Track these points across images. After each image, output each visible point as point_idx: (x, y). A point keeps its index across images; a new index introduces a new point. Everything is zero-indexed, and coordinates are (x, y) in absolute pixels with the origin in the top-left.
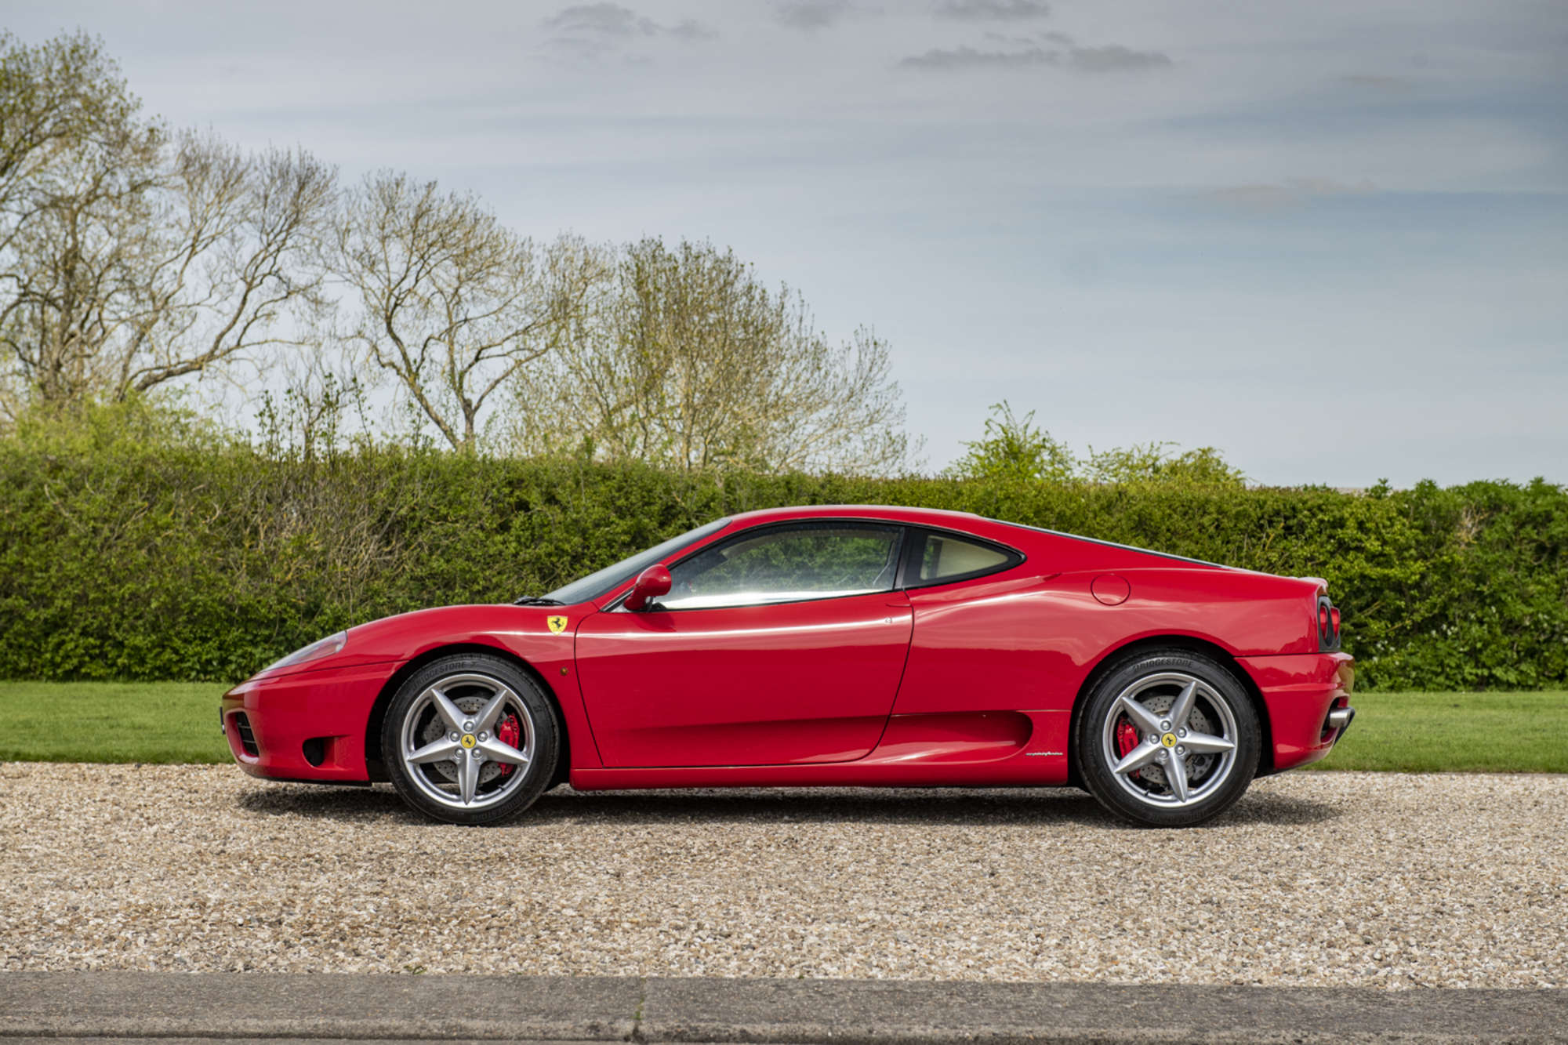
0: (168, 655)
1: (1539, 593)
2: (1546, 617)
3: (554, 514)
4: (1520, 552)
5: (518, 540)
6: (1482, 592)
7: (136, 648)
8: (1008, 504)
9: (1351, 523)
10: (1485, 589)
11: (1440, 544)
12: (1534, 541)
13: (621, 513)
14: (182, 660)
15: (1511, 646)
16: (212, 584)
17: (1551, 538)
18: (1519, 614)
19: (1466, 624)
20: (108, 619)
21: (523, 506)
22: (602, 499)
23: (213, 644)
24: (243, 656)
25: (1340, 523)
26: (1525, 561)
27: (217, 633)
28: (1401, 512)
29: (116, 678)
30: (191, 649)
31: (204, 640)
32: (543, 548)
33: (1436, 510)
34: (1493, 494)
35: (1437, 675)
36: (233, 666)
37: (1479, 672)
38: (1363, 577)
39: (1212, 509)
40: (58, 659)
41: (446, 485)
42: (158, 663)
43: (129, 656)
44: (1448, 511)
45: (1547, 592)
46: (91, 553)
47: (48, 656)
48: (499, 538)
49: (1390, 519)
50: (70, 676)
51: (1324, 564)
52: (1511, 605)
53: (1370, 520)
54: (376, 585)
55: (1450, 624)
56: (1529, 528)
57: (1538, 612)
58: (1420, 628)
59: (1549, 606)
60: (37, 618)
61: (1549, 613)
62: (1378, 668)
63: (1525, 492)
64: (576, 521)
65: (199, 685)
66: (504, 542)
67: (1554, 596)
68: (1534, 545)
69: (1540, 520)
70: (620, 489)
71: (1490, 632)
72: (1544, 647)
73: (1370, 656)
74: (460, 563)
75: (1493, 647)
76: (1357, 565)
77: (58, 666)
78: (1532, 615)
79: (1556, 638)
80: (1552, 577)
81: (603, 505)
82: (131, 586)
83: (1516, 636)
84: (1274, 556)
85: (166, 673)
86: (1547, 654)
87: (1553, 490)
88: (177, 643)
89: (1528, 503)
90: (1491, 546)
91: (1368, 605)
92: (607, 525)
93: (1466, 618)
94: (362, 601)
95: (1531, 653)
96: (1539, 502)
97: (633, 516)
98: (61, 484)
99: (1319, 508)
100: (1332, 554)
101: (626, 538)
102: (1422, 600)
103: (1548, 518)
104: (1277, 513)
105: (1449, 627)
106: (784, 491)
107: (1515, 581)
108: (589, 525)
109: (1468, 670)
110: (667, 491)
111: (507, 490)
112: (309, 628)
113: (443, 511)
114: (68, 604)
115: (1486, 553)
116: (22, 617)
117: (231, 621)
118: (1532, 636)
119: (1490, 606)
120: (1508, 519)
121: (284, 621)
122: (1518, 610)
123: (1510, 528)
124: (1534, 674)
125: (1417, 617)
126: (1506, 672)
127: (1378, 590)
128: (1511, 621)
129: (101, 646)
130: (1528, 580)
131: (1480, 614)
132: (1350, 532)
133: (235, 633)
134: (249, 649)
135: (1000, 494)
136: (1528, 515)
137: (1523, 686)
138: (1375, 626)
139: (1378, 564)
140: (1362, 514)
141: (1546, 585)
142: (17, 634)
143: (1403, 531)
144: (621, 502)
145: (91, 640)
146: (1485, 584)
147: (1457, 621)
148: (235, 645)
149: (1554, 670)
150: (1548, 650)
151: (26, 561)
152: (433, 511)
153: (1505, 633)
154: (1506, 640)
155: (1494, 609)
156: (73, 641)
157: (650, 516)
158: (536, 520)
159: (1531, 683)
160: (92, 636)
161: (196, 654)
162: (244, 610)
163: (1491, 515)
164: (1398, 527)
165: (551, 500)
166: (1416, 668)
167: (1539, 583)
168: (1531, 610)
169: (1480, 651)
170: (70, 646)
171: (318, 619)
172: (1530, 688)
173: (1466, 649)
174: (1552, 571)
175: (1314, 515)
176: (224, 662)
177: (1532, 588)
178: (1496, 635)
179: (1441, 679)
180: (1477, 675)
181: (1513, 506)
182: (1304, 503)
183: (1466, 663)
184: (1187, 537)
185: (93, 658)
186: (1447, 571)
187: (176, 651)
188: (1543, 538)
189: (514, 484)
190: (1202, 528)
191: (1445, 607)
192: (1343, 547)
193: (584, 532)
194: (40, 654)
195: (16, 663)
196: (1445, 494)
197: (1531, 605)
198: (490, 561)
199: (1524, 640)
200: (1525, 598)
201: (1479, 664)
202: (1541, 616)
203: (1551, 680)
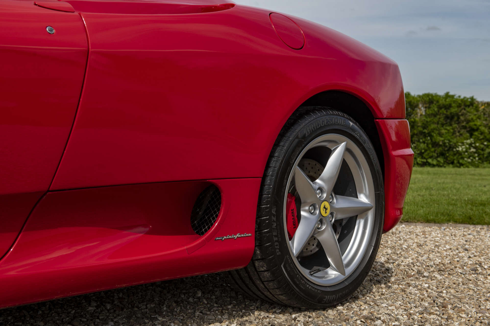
1: (446, 133)
2: (448, 141)
4: (440, 118)
6: (425, 132)
10: (426, 131)
11: (410, 115)
12: (445, 114)
15: (435, 151)
17: (451, 113)
18: (438, 140)
19: (418, 143)
26: (441, 121)
33: (410, 103)
34: (430, 97)
37: (423, 160)
44: (414, 103)
45: (448, 133)
52: (435, 137)
55: (414, 143)
56: (443, 110)
57: (445, 140)
59: (449, 138)
61: (449, 140)
63: (443, 98)
67: (451, 134)
68: (444, 116)
69: (447, 107)
71: (427, 146)
72: (446, 152)
75: (428, 152)
78: (443, 141)
79: (451, 149)
80: (451, 127)
83: (437, 148)
86: (447, 155)
87: (453, 96)
89: (444, 101)
90: (429, 116)
93: (419, 141)
95: (442, 154)
96: (447, 100)
103: (450, 106)
105: (412, 144)
107: (437, 128)
109: (419, 160)
115: (426, 118)
118: (442, 148)
119: (427, 137)
120: (435, 106)
123: (436, 109)
124: (442, 162)
126: (433, 160)
128: (435, 142)
130: (442, 128)
131: (424, 140)
136: (443, 105)
137: (439, 166)
141: (448, 130)
146: (426, 129)
147: (416, 142)
149: (450, 161)
150: (448, 153)
153: (433, 147)
154: (433, 150)
155: (429, 138)
159: (441, 165)
163: (430, 105)
167: (446, 129)
168: (442, 139)
169: (423, 153)
172: (441, 166)
173: (419, 152)
174: (451, 125)
177: (443, 131)
178: (429, 148)
180: (422, 162)
181: (438, 102)
183: (418, 157)
186: (413, 125)
188: (448, 113)
196: (413, 97)
197: (442, 137)
199: (440, 149)
200: (440, 135)
201: (423, 158)
202: (446, 141)
203: (449, 164)
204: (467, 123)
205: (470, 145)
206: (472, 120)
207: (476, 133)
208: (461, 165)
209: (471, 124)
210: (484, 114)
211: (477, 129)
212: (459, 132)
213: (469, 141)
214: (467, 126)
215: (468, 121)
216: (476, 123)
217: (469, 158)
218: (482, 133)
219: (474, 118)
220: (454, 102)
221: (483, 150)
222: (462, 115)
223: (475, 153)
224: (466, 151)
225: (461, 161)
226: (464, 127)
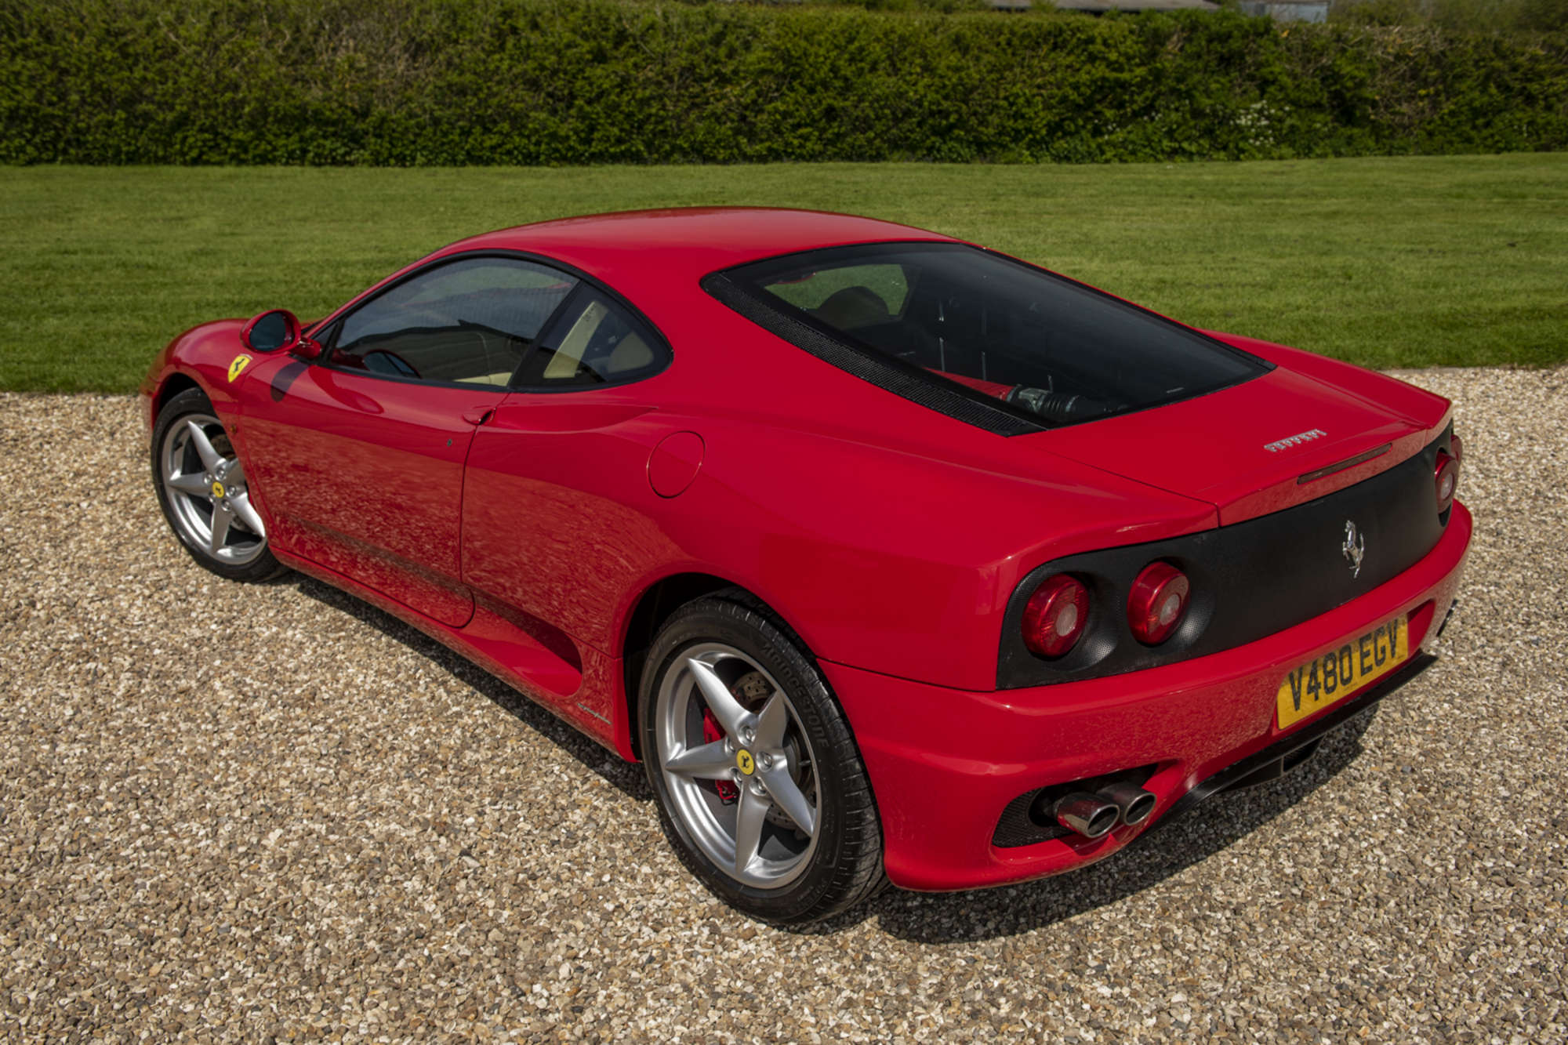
0: (263, 146)
1: (1218, 90)
3: (535, 37)
4: (1208, 61)
5: (511, 58)
6: (1180, 90)
7: (239, 141)
8: (864, 28)
9: (1099, 40)
10: (1182, 87)
11: (1153, 55)
12: (1218, 53)
13: (585, 36)
14: (275, 149)
15: (1195, 127)
16: (288, 94)
17: (1229, 50)
19: (1167, 112)
20: (215, 119)
21: (514, 30)
22: (571, 25)
23: (295, 137)
24: (318, 146)
25: (1091, 40)
26: (1210, 67)
27: (297, 130)
28: (1132, 32)
29: (230, 163)
30: (282, 142)
31: (288, 135)
32: (530, 65)
33: (1156, 31)
35: (1145, 147)
36: (311, 155)
37: (1173, 146)
38: (1104, 79)
39: (1006, 31)
40: (186, 149)
41: (455, 14)
42: (258, 152)
43: (237, 147)
44: (1163, 32)
45: (1221, 89)
46: (196, 70)
47: (178, 147)
48: (497, 56)
49: (1124, 37)
50: (195, 162)
51: (1078, 70)
52: (1199, 99)
53: (1112, 37)
54: (409, 93)
55: (1157, 112)
56: (1216, 43)
57: (1215, 103)
58: (1136, 114)
59: (1223, 99)
60: (164, 120)
61: (1223, 104)
62: (1107, 143)
64: (553, 44)
65: (289, 170)
66: (501, 60)
67: (1226, 92)
68: (1217, 55)
69: (1224, 38)
70: (585, 18)
71: (1183, 117)
72: (1216, 128)
73: (1102, 134)
74: (469, 77)
75: (1184, 128)
76: (1100, 71)
77: (183, 154)
78: (1211, 105)
79: (1226, 122)
80: (1227, 78)
81: (574, 31)
82: (229, 95)
83: (1199, 121)
84: (1045, 65)
85: (264, 159)
86: (1217, 132)
88: (270, 137)
89: (1216, 25)
90: (1189, 57)
91: (1105, 97)
92: (576, 46)
93: (1168, 108)
94: (400, 105)
95: (1209, 132)
96: (1223, 25)
97: (595, 38)
98: (170, 16)
99: (1078, 29)
100: (1084, 63)
101: (589, 57)
102: (1139, 94)
103: (1229, 36)
104: (1049, 33)
105: (1156, 114)
106: (702, 19)
107: (1203, 81)
108: (562, 46)
109: (1166, 143)
110: (619, 19)
111: (500, 20)
112: (364, 126)
113: (454, 36)
114: (185, 108)
115: (1185, 61)
116: (152, 119)
117: (307, 121)
118: (1210, 120)
119: (1185, 99)
120: (1202, 37)
121: (344, 121)
122: (1205, 102)
123: (1203, 43)
124: (1207, 147)
125: (1135, 107)
126: (1190, 145)
127: (1112, 89)
128: (1198, 109)
129: (214, 140)
130: (1212, 81)
131: (1177, 105)
132: (1098, 47)
133: (310, 130)
134: (321, 141)
135: (859, 20)
136: (1217, 34)
137: (1201, 155)
138: (1109, 114)
139: (1114, 70)
140: (1106, 33)
141: (1222, 84)
142: (153, 131)
143: (1131, 46)
144: (586, 28)
145: (207, 136)
146: (1183, 84)
147: (1162, 109)
148: (313, 137)
149: (1220, 145)
150: (1219, 129)
151: (150, 76)
152: (447, 38)
153: (1193, 118)
154: (1192, 123)
155: (1187, 102)
156: (194, 137)
157: (607, 39)
158: (523, 42)
160: (206, 131)
161: (285, 146)
162: (316, 112)
163: (1191, 34)
164: (1129, 42)
165: (535, 26)
166: (1133, 142)
167: (1217, 82)
168: (1211, 102)
169: (1175, 131)
170: (191, 140)
171: (370, 119)
173: (1166, 129)
174: (1228, 74)
175: (1074, 34)
176: (305, 151)
177: (1214, 86)
178: (1186, 120)
179: (1148, 150)
180: (1171, 148)
181: (1207, 27)
182: (1068, 25)
183: (1165, 139)
184: (987, 52)
185: (211, 148)
186: (1158, 76)
187: (269, 143)
188: (1225, 51)
189: (507, 14)
190: (998, 44)
191: (1154, 99)
192: (1092, 58)
193: (558, 52)
194: (172, 145)
195: (156, 153)
197: (1209, 97)
198: (488, 75)
199: (1203, 123)
200: (1208, 93)
201: (1172, 139)
202: (1219, 107)
203: (1218, 150)
204: (1257, 70)
205: (1260, 112)
206: (1267, 64)
207: (1272, 89)
208: (1243, 151)
209: (1265, 71)
210: (1289, 50)
211: (1273, 83)
212: (1240, 86)
213: (1258, 106)
214: (1258, 74)
215: (1259, 66)
216: (1272, 69)
217: (1256, 137)
218: (1282, 88)
219: (1271, 59)
220: (1239, 27)
221: (1281, 121)
222: (1249, 53)
223: (1268, 127)
224: (1252, 126)
225: (1241, 144)
226: (1252, 78)
